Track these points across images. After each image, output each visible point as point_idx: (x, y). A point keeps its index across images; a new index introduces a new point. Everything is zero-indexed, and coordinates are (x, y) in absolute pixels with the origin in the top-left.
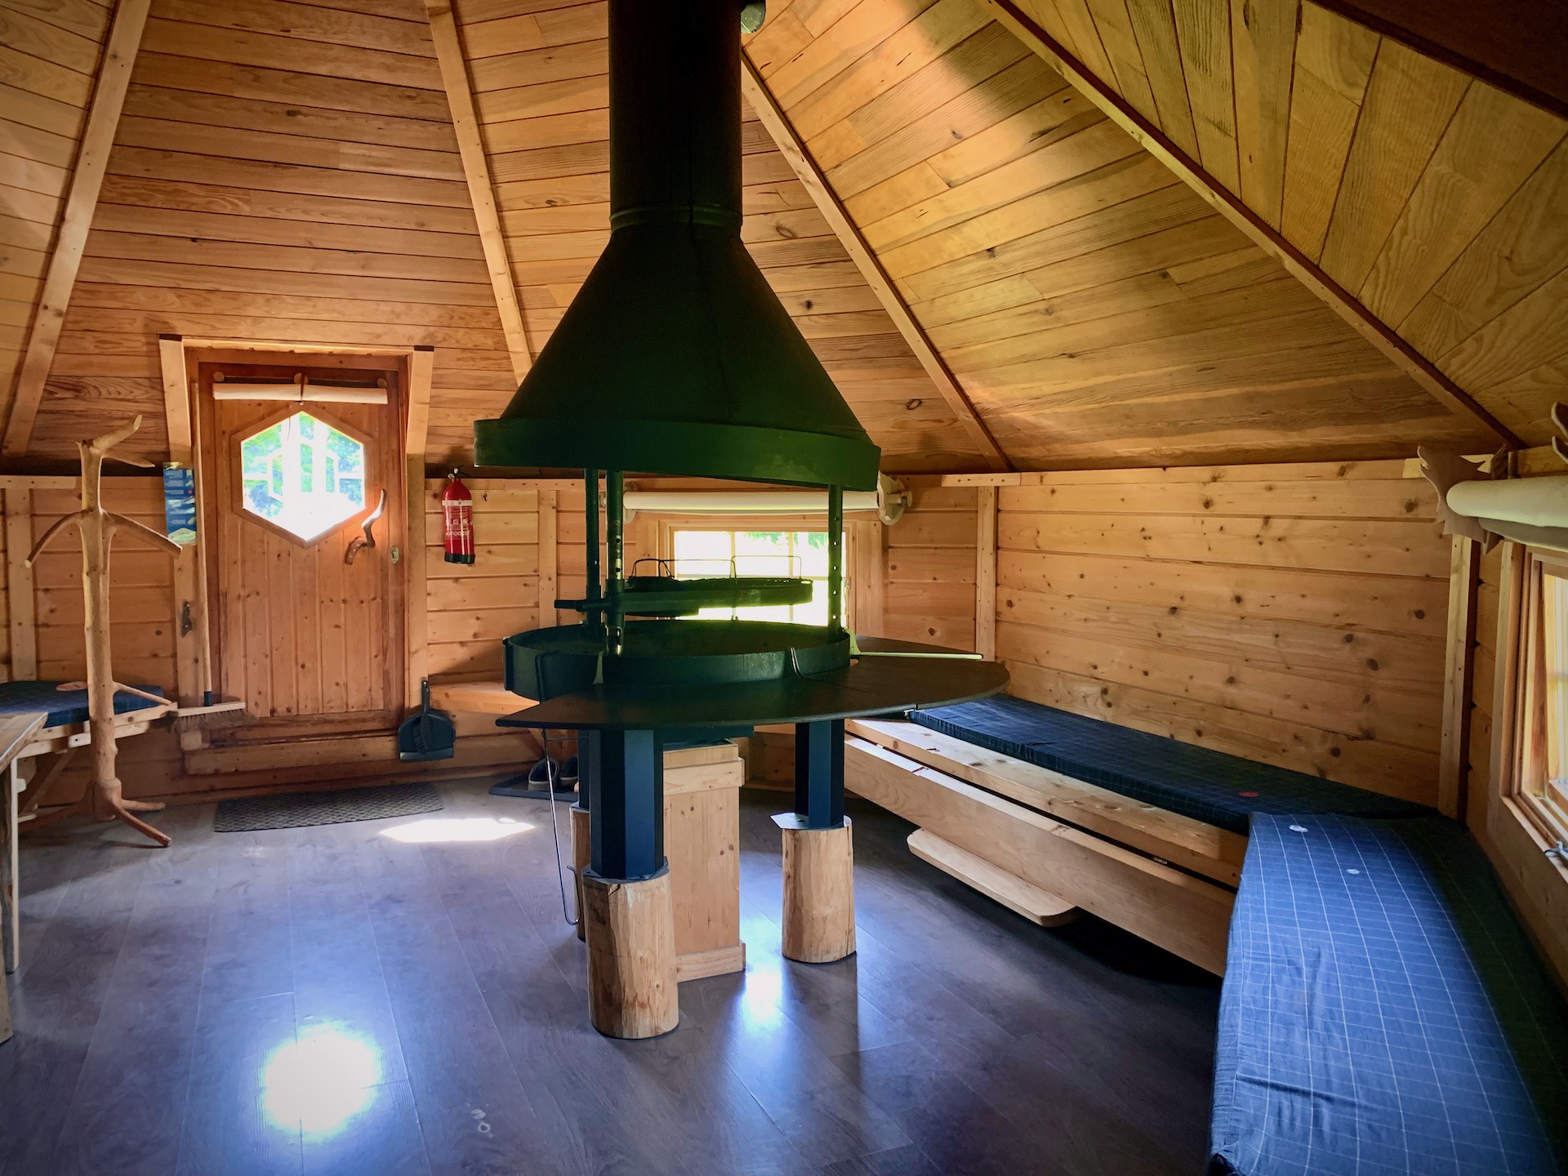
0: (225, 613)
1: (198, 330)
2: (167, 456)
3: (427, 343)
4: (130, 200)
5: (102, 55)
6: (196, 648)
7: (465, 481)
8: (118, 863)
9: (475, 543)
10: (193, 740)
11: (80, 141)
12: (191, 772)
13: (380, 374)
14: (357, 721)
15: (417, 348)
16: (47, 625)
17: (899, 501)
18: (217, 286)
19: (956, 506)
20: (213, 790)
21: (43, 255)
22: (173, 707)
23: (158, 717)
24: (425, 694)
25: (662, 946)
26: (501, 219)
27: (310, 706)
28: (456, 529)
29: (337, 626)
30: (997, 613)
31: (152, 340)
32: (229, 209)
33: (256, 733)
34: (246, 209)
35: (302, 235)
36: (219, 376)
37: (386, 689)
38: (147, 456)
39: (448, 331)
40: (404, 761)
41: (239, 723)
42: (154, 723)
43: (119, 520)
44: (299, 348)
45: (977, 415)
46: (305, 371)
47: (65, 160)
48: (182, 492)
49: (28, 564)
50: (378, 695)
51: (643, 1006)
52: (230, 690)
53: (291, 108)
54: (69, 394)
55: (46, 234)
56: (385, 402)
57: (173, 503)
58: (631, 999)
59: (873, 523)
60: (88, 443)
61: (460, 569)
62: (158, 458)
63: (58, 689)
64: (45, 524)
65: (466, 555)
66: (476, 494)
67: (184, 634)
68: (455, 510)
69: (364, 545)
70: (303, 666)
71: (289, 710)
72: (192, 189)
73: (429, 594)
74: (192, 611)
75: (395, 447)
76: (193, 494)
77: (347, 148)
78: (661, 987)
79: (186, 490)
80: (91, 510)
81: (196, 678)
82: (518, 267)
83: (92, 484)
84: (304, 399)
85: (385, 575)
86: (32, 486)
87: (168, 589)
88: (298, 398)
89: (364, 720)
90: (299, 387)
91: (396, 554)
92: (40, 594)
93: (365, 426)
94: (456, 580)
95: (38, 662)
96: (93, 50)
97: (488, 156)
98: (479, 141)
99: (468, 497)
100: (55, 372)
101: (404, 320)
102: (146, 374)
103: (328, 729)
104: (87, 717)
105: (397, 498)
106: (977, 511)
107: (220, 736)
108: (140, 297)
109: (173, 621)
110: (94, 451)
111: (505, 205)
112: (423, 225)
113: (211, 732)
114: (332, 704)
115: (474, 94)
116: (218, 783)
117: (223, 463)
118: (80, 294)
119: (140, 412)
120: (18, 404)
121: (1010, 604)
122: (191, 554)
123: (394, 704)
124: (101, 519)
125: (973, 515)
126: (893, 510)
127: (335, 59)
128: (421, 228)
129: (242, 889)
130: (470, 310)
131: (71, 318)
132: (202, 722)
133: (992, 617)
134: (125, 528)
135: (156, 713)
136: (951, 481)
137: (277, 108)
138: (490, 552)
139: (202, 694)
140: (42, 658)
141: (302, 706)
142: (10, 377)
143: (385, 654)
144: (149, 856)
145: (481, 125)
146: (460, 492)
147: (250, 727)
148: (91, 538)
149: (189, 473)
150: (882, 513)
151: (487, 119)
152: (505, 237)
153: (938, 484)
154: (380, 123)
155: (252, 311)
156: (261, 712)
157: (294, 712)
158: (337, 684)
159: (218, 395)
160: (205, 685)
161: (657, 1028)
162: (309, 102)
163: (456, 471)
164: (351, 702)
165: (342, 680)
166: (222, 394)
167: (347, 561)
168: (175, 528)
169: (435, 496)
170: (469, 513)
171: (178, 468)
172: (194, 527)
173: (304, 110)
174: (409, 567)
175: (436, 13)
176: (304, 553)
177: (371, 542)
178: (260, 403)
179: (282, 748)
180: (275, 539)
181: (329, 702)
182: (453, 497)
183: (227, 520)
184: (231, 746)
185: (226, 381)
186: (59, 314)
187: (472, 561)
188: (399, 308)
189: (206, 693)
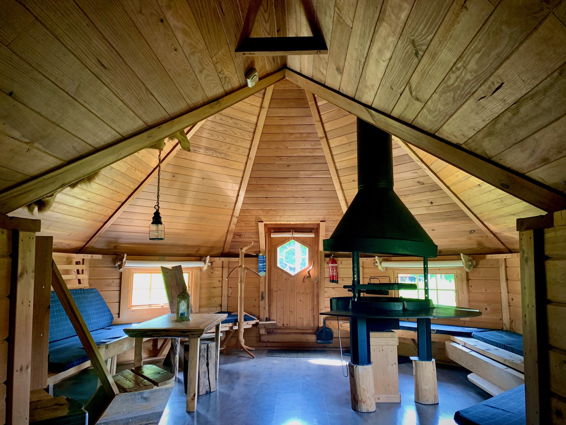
0: (272, 295)
1: (267, 219)
2: (259, 252)
3: (324, 220)
4: (253, 190)
5: (248, 158)
6: (264, 304)
7: (335, 258)
8: (242, 361)
9: (339, 277)
10: (263, 332)
11: (243, 178)
12: (262, 341)
13: (313, 229)
14: (305, 329)
15: (321, 221)
16: (230, 297)
17: (470, 264)
18: (271, 208)
19: (492, 265)
20: (267, 346)
21: (234, 204)
22: (258, 321)
23: (254, 323)
24: (324, 323)
25: (369, 386)
26: (341, 186)
27: (293, 324)
28: (333, 272)
29: (301, 301)
30: (509, 303)
31: (257, 223)
32: (274, 190)
33: (279, 331)
34: (278, 189)
35: (292, 194)
36: (272, 231)
37: (314, 320)
38: (255, 252)
39: (329, 216)
40: (319, 343)
41: (274, 327)
42: (253, 325)
43: (247, 269)
44: (292, 223)
45: (494, 235)
46: (293, 229)
47: (239, 182)
48: (262, 262)
49: (227, 279)
50: (311, 322)
51: (364, 402)
52: (272, 318)
53: (288, 165)
54: (238, 237)
55: (235, 199)
56: (314, 236)
57: (261, 265)
58: (360, 400)
59: (463, 271)
60: (241, 249)
61: (334, 284)
62: (258, 253)
63: (232, 314)
64: (231, 270)
65: (336, 280)
66: (339, 262)
67: (262, 300)
68: (332, 267)
69: (308, 277)
70: (291, 312)
71: (287, 325)
72: (266, 186)
73: (326, 292)
74: (264, 294)
75: (317, 249)
76: (265, 262)
77: (301, 172)
78: (369, 398)
79: (263, 261)
80: (241, 266)
81: (264, 314)
82: (347, 198)
83: (242, 259)
84: (293, 236)
85: (313, 286)
86: (229, 260)
87: (258, 288)
88: (292, 236)
89: (308, 330)
90: (292, 233)
91: (317, 280)
92: (229, 288)
93: (309, 243)
94: (333, 288)
95: (228, 307)
96: (246, 158)
97: (337, 170)
98: (334, 167)
99: (336, 263)
100: (235, 231)
101: (317, 214)
102: (255, 231)
103: (298, 331)
104: (238, 322)
105: (317, 264)
106: (499, 267)
107: (270, 331)
108: (254, 212)
109: (259, 297)
110: (243, 251)
111: (342, 182)
112: (321, 189)
113: (267, 329)
114: (299, 324)
115: (332, 155)
116: (269, 344)
117: (273, 254)
118: (241, 212)
119: (253, 241)
120: (227, 240)
121: (512, 299)
122: (264, 278)
123: (316, 325)
124: (243, 268)
125: (498, 269)
126: (469, 267)
127: (298, 152)
128: (321, 190)
129: (270, 369)
130: (335, 210)
131: (239, 218)
132: (265, 326)
133: (507, 304)
134: (248, 271)
135: (254, 322)
136: (489, 256)
137: (285, 165)
138: (343, 280)
139: (265, 318)
140: (229, 306)
141: (291, 324)
142: (226, 233)
143: (313, 310)
144: (250, 360)
145: (334, 163)
146: (334, 262)
147: (277, 329)
148: (241, 274)
149: (264, 257)
150: (465, 268)
151: (336, 161)
152: (343, 190)
153: (485, 258)
154: (309, 165)
155: (280, 214)
156: (280, 325)
157: (289, 326)
158: (300, 318)
159: (272, 236)
160: (266, 316)
161: (368, 410)
162: (292, 163)
163: (333, 255)
164: (304, 323)
165: (302, 317)
166: (273, 236)
167: (303, 282)
168: (261, 271)
169: (327, 263)
170: (336, 268)
171: (262, 255)
172: (265, 271)
173: (291, 165)
174: (320, 284)
175: (321, 138)
176: (292, 279)
177: (310, 276)
178: (282, 238)
179: (285, 336)
180: (285, 275)
181: (298, 323)
182: (332, 263)
183: (273, 269)
184: (272, 334)
185: (274, 232)
186: (237, 217)
187: (337, 282)
188: (316, 211)
189: (266, 318)
